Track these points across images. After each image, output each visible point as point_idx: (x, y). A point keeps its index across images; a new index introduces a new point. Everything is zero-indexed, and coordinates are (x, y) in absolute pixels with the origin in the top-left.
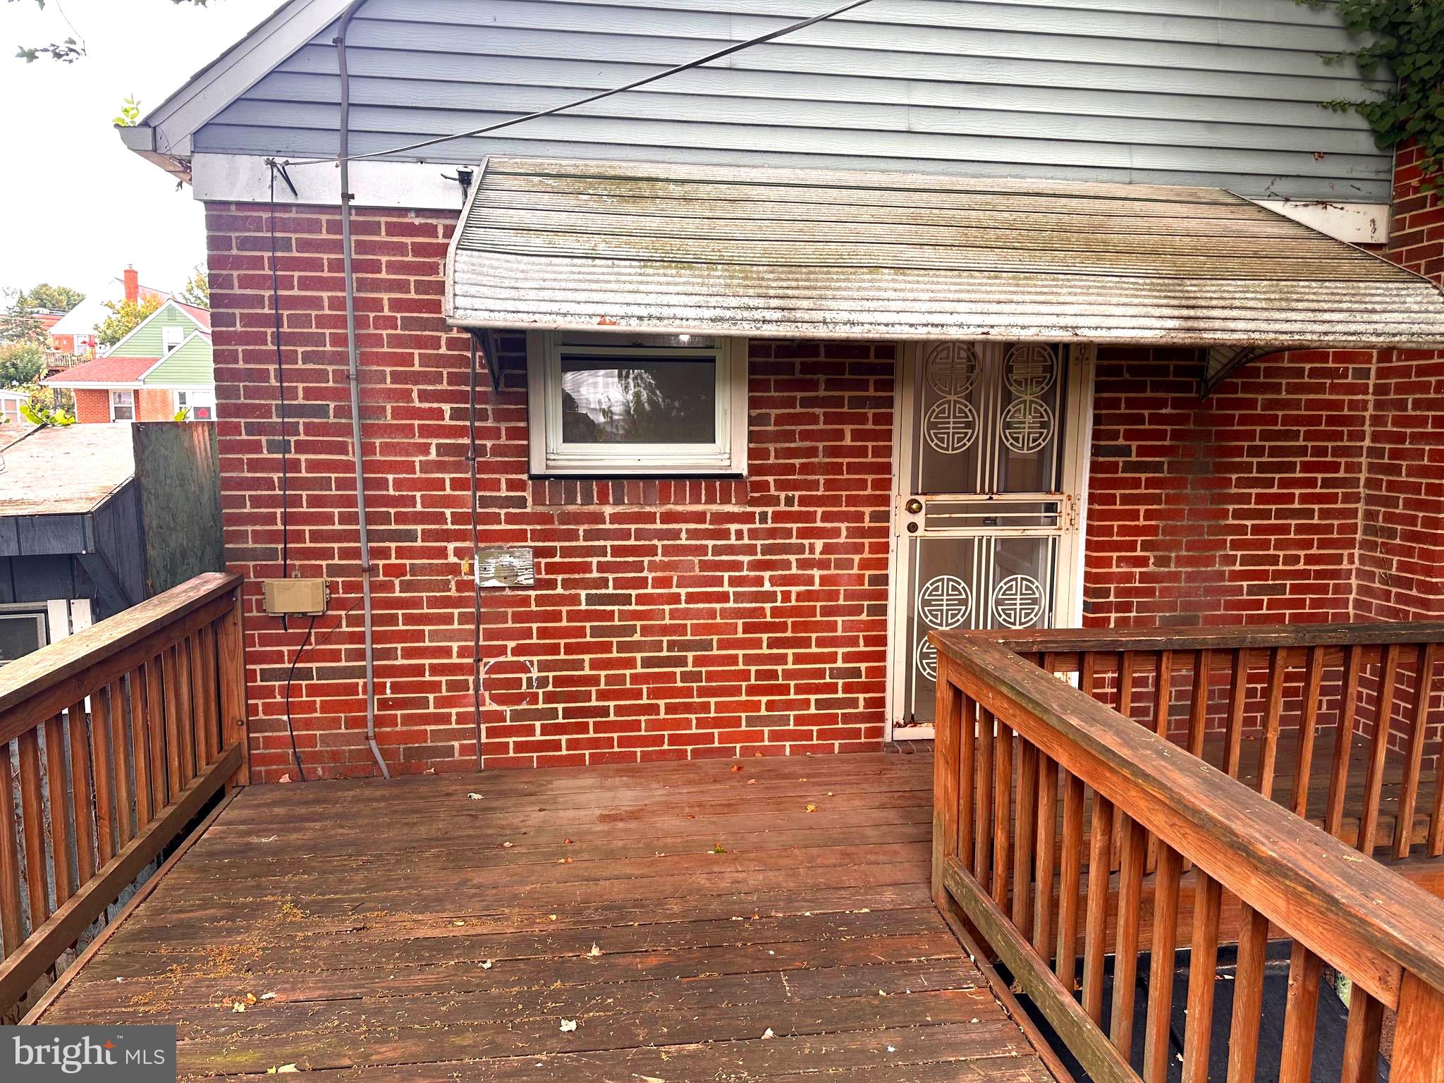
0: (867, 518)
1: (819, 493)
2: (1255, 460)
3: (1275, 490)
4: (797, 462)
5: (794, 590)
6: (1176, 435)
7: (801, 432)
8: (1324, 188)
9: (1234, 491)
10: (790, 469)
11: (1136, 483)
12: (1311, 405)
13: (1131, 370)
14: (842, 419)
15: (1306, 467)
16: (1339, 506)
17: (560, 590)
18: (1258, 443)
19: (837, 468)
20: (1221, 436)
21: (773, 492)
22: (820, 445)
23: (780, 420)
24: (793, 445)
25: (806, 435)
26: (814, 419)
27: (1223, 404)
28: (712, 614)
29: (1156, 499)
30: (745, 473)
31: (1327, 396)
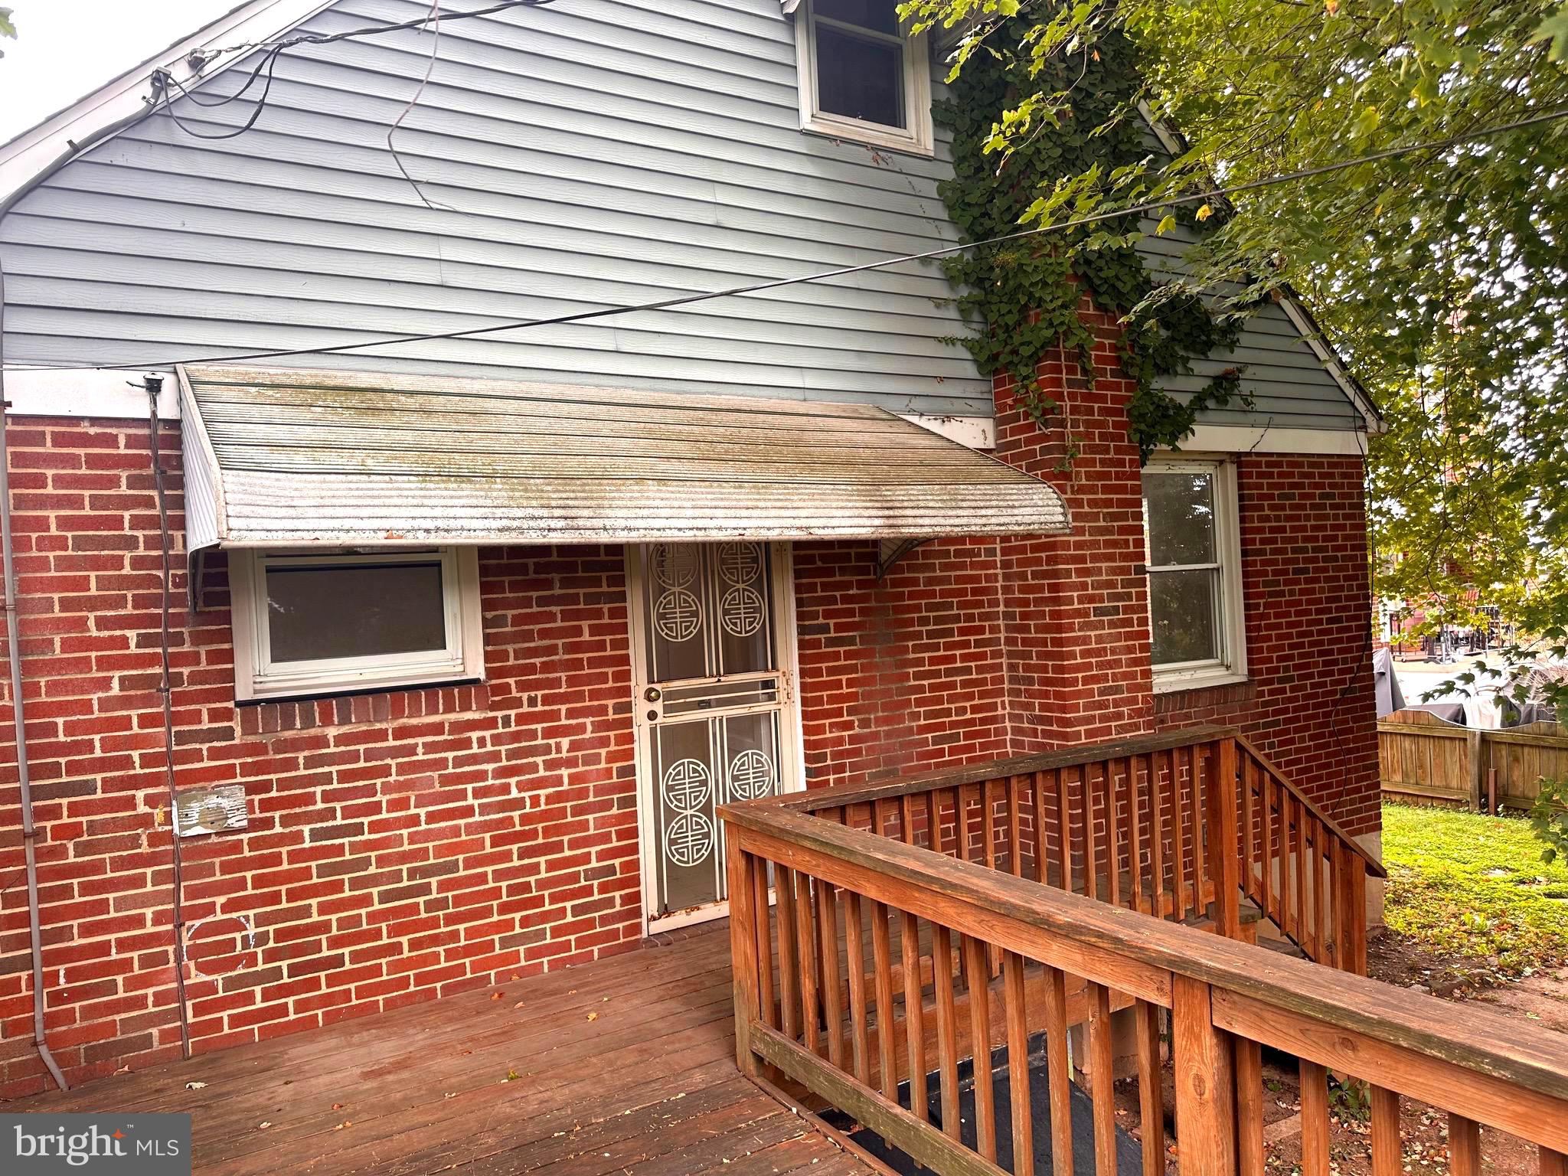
0: (611, 711)
1: (562, 690)
2: (924, 629)
3: (942, 653)
4: (537, 661)
5: (543, 792)
6: (863, 612)
7: (540, 631)
8: (946, 405)
9: (912, 656)
10: (531, 669)
11: (836, 656)
12: (959, 579)
13: (823, 558)
14: (578, 615)
15: (963, 631)
16: (989, 662)
17: (278, 829)
18: (924, 614)
19: (577, 664)
20: (898, 610)
21: (515, 694)
22: (560, 642)
23: (518, 620)
24: (532, 645)
25: (544, 634)
26: (551, 617)
27: (895, 583)
28: (456, 831)
29: (853, 669)
30: (483, 677)
31: (969, 572)
